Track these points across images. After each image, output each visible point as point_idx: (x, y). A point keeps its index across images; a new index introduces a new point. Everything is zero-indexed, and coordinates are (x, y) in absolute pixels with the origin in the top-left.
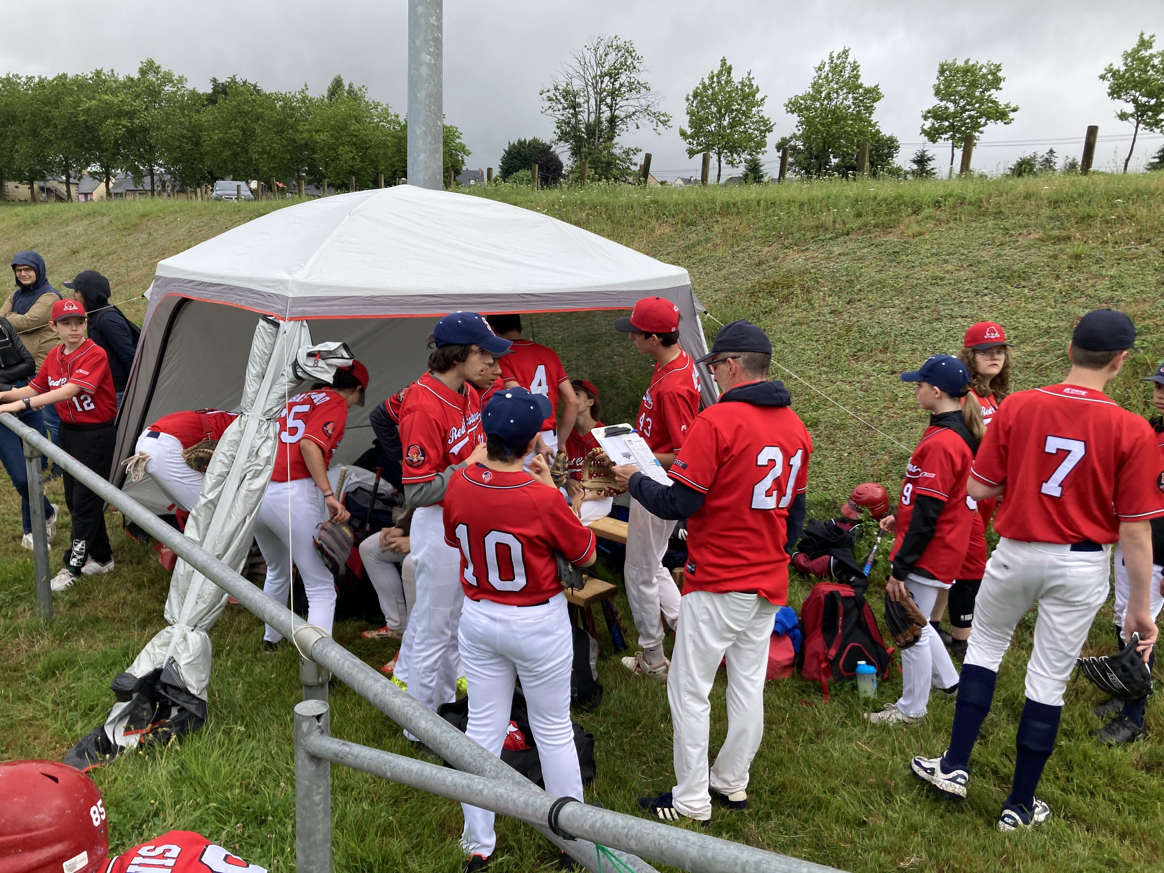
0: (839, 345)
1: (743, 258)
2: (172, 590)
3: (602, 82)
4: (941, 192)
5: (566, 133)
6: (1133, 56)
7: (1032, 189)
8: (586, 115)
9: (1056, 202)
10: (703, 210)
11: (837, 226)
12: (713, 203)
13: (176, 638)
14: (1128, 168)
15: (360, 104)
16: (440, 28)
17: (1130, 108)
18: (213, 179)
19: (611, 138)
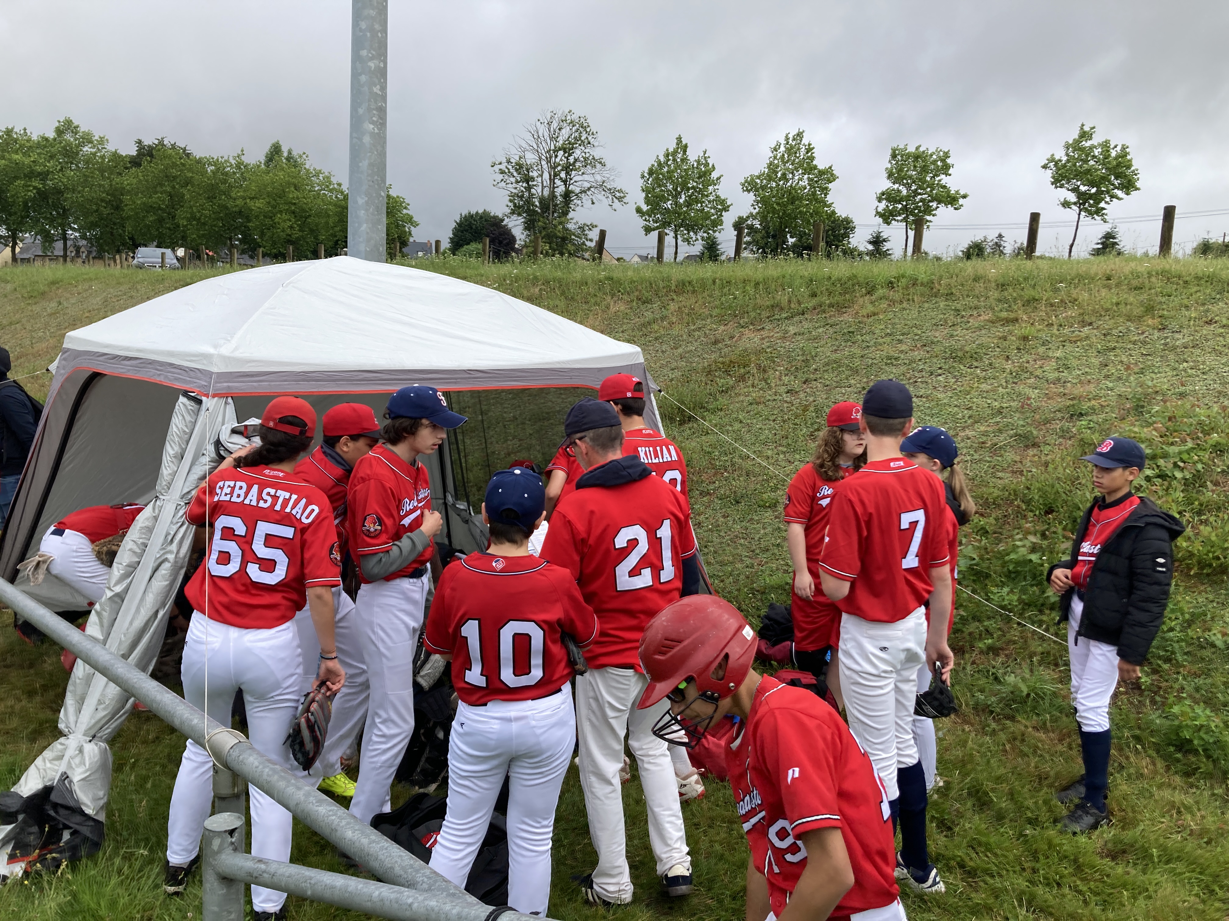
0: (796, 424)
1: (699, 337)
2: (69, 696)
3: (556, 156)
4: (894, 273)
5: (519, 207)
6: (1076, 146)
7: (981, 272)
8: (539, 189)
9: (1003, 285)
10: (659, 288)
11: (792, 306)
12: (669, 281)
13: (71, 751)
14: (1072, 254)
15: (299, 171)
16: (384, 98)
17: (1072, 197)
18: (135, 246)
19: (566, 213)
